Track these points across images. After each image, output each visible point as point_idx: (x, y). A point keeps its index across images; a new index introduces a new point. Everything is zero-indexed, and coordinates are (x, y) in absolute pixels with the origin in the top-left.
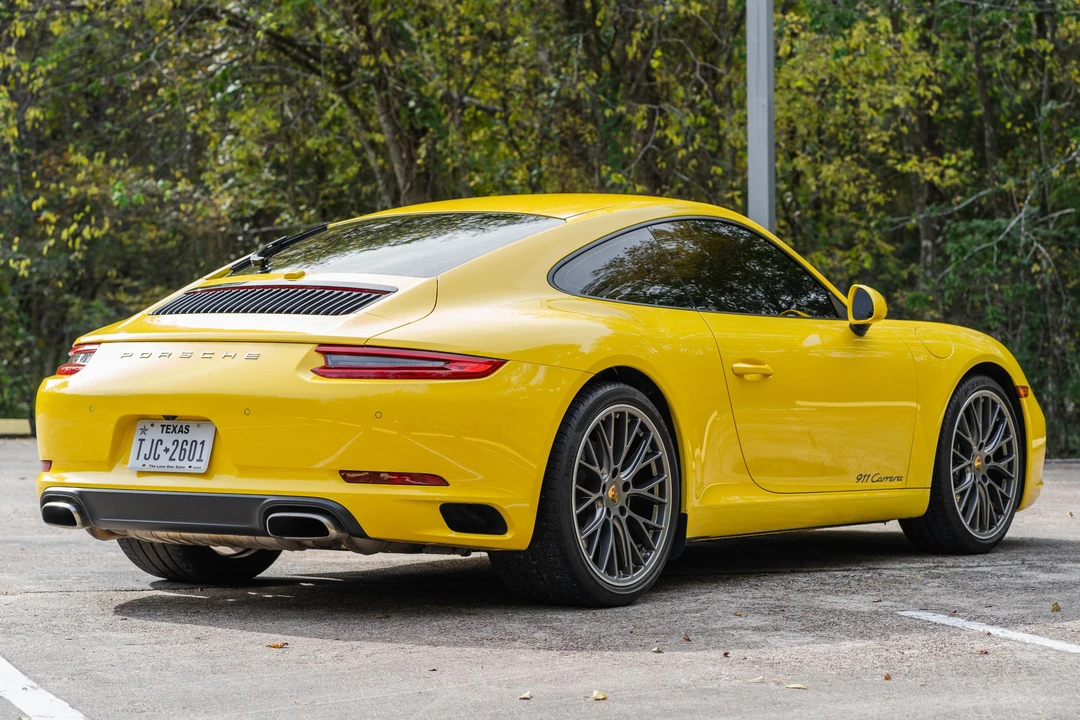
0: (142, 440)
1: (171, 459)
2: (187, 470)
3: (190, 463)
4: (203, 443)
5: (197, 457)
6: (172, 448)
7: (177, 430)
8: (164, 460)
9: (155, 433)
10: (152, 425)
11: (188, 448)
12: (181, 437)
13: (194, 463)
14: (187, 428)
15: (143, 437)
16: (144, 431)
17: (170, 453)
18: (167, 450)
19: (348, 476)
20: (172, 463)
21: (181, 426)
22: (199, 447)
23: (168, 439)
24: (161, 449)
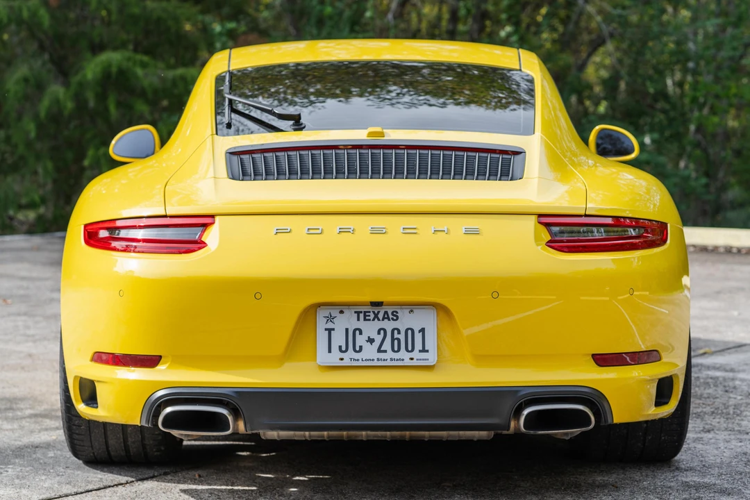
0: (330, 330)
1: (379, 350)
2: (407, 362)
3: (411, 355)
4: (422, 331)
5: (418, 346)
6: (378, 339)
7: (381, 316)
8: (370, 352)
9: (347, 321)
10: (342, 312)
11: (402, 337)
12: (389, 325)
13: (416, 354)
14: (395, 314)
15: (330, 325)
16: (330, 319)
17: (376, 344)
18: (371, 341)
19: (602, 360)
20: (382, 356)
21: (386, 313)
22: (418, 337)
23: (370, 329)
24: (361, 340)
